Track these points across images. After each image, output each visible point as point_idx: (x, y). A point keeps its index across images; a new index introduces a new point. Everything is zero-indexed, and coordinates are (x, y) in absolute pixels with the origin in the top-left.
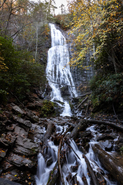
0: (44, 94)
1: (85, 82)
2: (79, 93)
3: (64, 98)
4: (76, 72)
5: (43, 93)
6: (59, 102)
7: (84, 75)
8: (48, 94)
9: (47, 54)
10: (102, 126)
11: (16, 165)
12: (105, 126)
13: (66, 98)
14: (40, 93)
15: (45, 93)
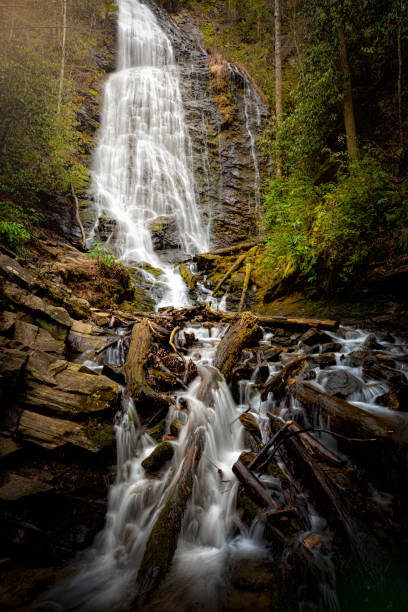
1: (234, 209)
2: (212, 243)
4: (205, 169)
5: (87, 236)
6: (148, 267)
7: (232, 184)
8: (105, 239)
9: (101, 92)
11: (36, 442)
13: (168, 256)
14: (79, 235)
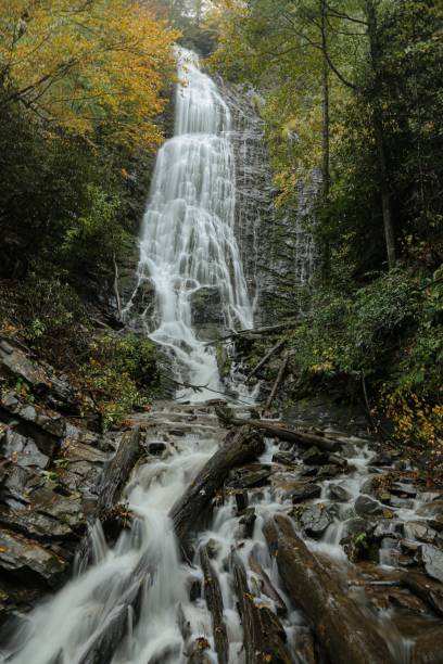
0: (127, 309)
1: (284, 280)
2: (257, 317)
3: (202, 331)
4: (256, 237)
5: (123, 306)
7: (284, 254)
8: (141, 311)
10: (312, 451)
12: (320, 454)
13: (208, 331)
14: (115, 305)
15: (130, 304)
